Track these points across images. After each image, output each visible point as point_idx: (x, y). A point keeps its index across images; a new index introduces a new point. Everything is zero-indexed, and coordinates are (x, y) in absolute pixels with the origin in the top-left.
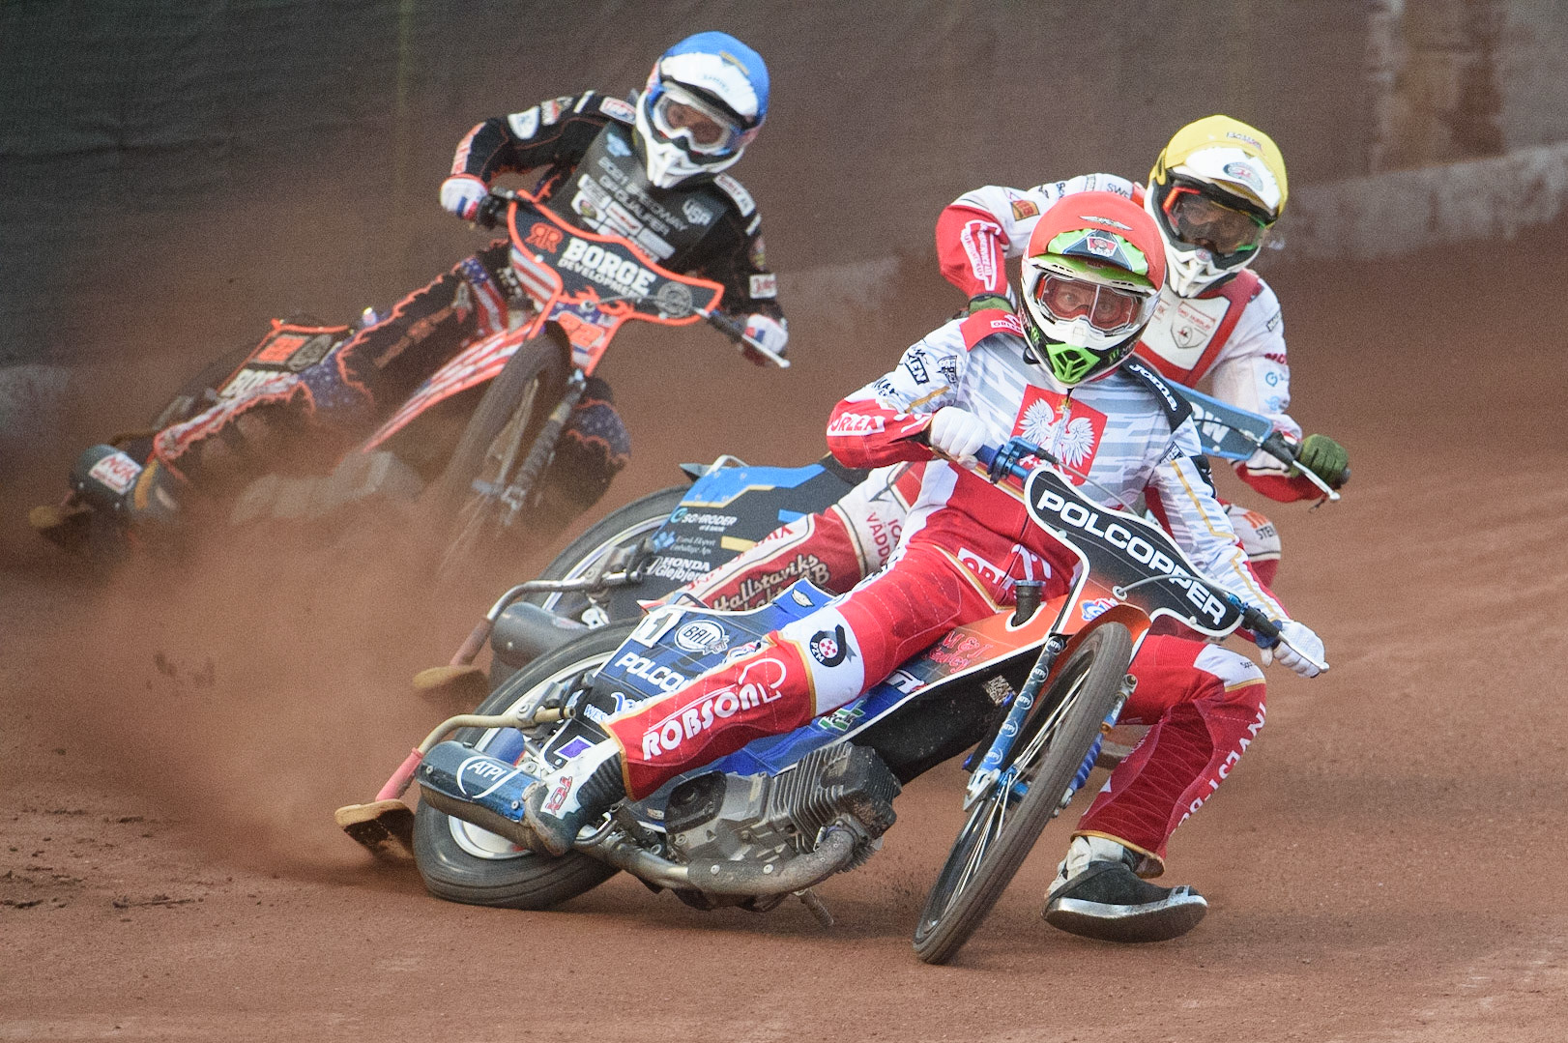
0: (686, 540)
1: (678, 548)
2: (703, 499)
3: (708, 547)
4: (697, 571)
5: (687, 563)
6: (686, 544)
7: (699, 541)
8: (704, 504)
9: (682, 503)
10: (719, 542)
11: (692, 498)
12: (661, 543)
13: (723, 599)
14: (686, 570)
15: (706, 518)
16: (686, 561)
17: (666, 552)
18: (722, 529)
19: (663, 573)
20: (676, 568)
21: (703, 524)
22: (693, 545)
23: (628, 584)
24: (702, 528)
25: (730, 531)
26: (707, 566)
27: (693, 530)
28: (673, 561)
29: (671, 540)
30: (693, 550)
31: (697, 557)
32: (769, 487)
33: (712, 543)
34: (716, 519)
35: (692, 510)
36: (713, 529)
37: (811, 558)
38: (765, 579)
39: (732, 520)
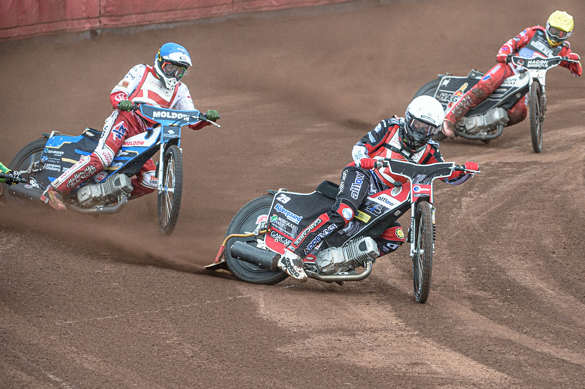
0: (51, 159)
1: (50, 161)
2: (52, 146)
3: (58, 161)
4: (57, 168)
5: (54, 166)
6: (52, 160)
7: (55, 159)
8: (53, 147)
9: (46, 147)
10: (61, 160)
11: (48, 145)
12: (45, 159)
13: (70, 179)
14: (54, 167)
15: (55, 152)
16: (53, 165)
17: (47, 162)
18: (61, 155)
19: (48, 168)
20: (51, 167)
21: (55, 154)
22: (54, 160)
23: (39, 172)
24: (55, 155)
25: (63, 156)
26: (60, 166)
27: (52, 155)
28: (50, 165)
29: (47, 159)
30: (55, 162)
31: (56, 164)
32: (70, 143)
33: (59, 160)
34: (58, 152)
35: (50, 149)
36: (58, 155)
37: (91, 166)
38: (80, 173)
39: (63, 153)
